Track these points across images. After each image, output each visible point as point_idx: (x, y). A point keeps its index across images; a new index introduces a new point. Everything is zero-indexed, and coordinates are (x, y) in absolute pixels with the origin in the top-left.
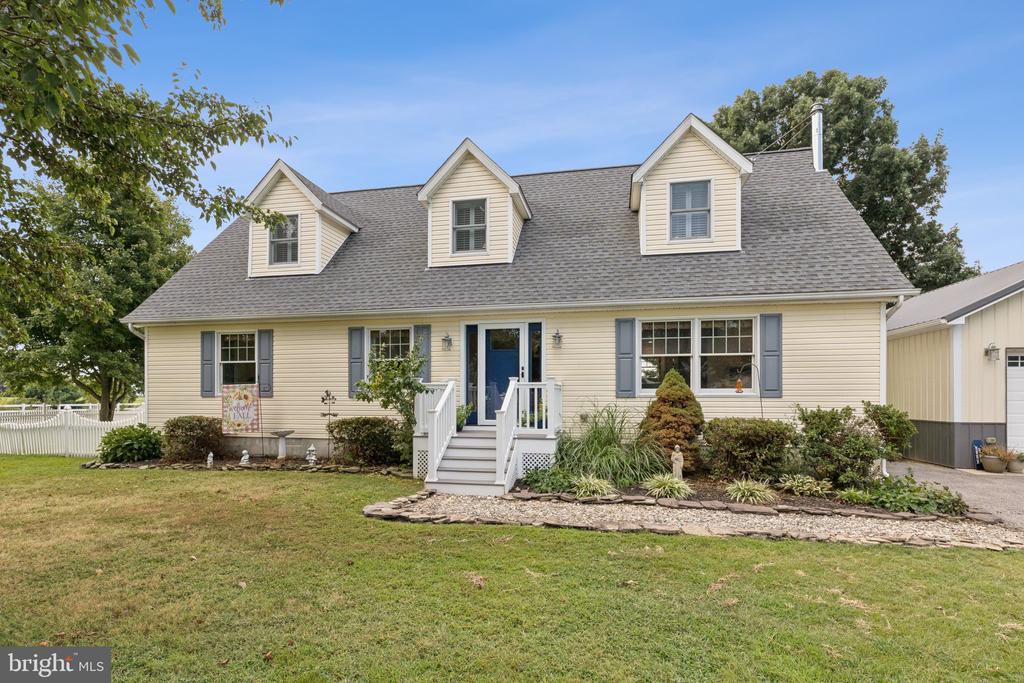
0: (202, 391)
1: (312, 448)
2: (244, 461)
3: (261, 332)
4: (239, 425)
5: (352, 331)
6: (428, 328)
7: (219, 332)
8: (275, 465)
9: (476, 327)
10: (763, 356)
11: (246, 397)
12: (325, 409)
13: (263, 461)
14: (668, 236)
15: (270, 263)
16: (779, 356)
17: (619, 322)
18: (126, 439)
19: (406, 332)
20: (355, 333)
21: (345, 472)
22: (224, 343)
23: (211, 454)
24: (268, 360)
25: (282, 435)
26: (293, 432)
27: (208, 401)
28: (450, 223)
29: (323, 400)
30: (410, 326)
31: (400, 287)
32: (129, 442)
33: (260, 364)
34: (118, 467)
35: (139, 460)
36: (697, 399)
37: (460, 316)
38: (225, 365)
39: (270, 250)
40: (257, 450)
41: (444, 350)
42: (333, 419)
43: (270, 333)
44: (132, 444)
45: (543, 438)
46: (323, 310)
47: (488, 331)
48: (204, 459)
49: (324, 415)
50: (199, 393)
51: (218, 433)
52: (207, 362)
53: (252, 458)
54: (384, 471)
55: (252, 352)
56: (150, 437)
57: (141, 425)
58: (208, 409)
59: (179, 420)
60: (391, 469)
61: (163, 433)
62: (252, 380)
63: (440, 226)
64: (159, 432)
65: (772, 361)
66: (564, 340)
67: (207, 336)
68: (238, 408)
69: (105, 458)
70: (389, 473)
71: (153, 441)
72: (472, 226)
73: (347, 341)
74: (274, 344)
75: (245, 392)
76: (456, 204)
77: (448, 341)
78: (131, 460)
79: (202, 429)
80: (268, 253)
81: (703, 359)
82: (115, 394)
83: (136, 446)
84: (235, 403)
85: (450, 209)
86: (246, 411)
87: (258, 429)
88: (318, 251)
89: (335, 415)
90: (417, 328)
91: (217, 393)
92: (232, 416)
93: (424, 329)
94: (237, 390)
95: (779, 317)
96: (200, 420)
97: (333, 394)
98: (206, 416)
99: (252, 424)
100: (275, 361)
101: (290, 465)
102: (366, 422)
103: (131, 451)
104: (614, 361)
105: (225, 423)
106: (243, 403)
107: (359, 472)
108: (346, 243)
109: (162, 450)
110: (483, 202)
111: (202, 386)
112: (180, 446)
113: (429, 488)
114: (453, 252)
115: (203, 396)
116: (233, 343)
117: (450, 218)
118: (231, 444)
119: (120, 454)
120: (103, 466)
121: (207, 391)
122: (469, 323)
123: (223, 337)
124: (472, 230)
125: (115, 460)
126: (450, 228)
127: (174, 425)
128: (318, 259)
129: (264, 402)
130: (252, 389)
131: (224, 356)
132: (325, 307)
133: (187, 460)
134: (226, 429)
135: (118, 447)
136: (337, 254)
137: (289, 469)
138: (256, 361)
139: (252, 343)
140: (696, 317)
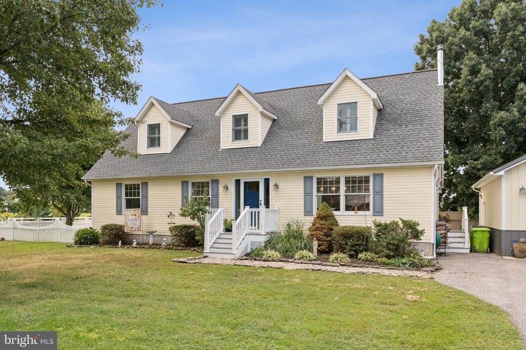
0: (117, 211)
1: (165, 239)
2: (134, 244)
3: (142, 183)
4: (132, 228)
5: (183, 182)
6: (217, 181)
7: (124, 183)
8: (147, 246)
9: (239, 180)
10: (374, 195)
11: (135, 215)
12: (169, 220)
13: (142, 245)
14: (336, 132)
15: (148, 148)
16: (382, 195)
17: (305, 178)
18: (85, 234)
19: (208, 183)
20: (184, 183)
21: (176, 249)
22: (126, 189)
23: (120, 241)
24: (146, 197)
25: (152, 233)
26: (156, 232)
27: (120, 217)
28: (231, 126)
29: (169, 216)
30: (209, 180)
31: (206, 161)
32: (86, 236)
33: (142, 199)
34: (82, 247)
35: (90, 244)
36: (336, 217)
37: (233, 175)
38: (127, 199)
39: (148, 141)
40: (140, 241)
41: (224, 192)
42: (173, 225)
43: (146, 183)
44: (87, 237)
45: (259, 235)
46: (170, 172)
47: (245, 183)
48: (117, 244)
49: (169, 224)
50: (115, 213)
51: (123, 231)
52: (119, 197)
53: (137, 244)
54: (192, 249)
55: (139, 193)
56: (94, 233)
57: (91, 228)
58: (119, 220)
59: (107, 225)
60: (195, 248)
61: (100, 232)
62: (138, 207)
63: (227, 128)
64: (98, 231)
65: (378, 197)
66: (280, 187)
67: (119, 185)
68: (131, 220)
69: (76, 243)
70: (194, 250)
71: (96, 235)
72: (242, 127)
73: (181, 187)
74: (149, 189)
75: (135, 213)
76: (234, 116)
77: (226, 188)
78: (87, 244)
79: (116, 230)
80: (146, 143)
81: (346, 196)
82: (73, 212)
83: (89, 238)
84: (130, 218)
85: (231, 119)
86: (135, 221)
87: (140, 230)
88: (169, 141)
89: (174, 224)
90: (213, 181)
91: (123, 213)
92: (129, 224)
93: (216, 182)
94: (132, 212)
95: (382, 175)
96: (116, 225)
97: (173, 213)
98: (118, 224)
99: (138, 228)
100: (149, 198)
101: (153, 247)
102: (185, 226)
103: (86, 239)
104: (303, 197)
105: (126, 227)
106: (134, 218)
107: (181, 250)
108: (185, 135)
109: (99, 240)
110: (247, 115)
111: (117, 210)
112: (107, 238)
113: (205, 255)
114: (233, 141)
115: (117, 214)
116: (131, 189)
117: (231, 124)
118: (129, 237)
119: (82, 241)
120: (76, 246)
121: (119, 212)
122: (237, 179)
123: (126, 185)
124: (242, 129)
125: (80, 244)
126: (231, 129)
127: (105, 228)
128: (169, 145)
129: (144, 217)
130: (137, 211)
131: (126, 195)
132: (171, 171)
133: (110, 244)
134: (126, 230)
135: (81, 238)
136: (180, 141)
137: (152, 248)
138: (140, 197)
139: (139, 189)
140: (342, 175)
